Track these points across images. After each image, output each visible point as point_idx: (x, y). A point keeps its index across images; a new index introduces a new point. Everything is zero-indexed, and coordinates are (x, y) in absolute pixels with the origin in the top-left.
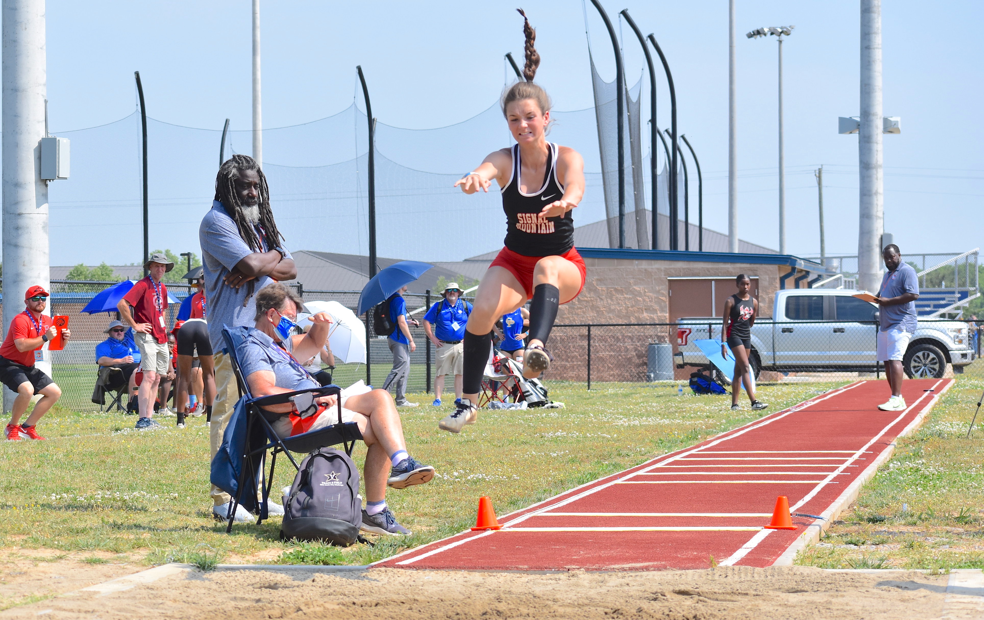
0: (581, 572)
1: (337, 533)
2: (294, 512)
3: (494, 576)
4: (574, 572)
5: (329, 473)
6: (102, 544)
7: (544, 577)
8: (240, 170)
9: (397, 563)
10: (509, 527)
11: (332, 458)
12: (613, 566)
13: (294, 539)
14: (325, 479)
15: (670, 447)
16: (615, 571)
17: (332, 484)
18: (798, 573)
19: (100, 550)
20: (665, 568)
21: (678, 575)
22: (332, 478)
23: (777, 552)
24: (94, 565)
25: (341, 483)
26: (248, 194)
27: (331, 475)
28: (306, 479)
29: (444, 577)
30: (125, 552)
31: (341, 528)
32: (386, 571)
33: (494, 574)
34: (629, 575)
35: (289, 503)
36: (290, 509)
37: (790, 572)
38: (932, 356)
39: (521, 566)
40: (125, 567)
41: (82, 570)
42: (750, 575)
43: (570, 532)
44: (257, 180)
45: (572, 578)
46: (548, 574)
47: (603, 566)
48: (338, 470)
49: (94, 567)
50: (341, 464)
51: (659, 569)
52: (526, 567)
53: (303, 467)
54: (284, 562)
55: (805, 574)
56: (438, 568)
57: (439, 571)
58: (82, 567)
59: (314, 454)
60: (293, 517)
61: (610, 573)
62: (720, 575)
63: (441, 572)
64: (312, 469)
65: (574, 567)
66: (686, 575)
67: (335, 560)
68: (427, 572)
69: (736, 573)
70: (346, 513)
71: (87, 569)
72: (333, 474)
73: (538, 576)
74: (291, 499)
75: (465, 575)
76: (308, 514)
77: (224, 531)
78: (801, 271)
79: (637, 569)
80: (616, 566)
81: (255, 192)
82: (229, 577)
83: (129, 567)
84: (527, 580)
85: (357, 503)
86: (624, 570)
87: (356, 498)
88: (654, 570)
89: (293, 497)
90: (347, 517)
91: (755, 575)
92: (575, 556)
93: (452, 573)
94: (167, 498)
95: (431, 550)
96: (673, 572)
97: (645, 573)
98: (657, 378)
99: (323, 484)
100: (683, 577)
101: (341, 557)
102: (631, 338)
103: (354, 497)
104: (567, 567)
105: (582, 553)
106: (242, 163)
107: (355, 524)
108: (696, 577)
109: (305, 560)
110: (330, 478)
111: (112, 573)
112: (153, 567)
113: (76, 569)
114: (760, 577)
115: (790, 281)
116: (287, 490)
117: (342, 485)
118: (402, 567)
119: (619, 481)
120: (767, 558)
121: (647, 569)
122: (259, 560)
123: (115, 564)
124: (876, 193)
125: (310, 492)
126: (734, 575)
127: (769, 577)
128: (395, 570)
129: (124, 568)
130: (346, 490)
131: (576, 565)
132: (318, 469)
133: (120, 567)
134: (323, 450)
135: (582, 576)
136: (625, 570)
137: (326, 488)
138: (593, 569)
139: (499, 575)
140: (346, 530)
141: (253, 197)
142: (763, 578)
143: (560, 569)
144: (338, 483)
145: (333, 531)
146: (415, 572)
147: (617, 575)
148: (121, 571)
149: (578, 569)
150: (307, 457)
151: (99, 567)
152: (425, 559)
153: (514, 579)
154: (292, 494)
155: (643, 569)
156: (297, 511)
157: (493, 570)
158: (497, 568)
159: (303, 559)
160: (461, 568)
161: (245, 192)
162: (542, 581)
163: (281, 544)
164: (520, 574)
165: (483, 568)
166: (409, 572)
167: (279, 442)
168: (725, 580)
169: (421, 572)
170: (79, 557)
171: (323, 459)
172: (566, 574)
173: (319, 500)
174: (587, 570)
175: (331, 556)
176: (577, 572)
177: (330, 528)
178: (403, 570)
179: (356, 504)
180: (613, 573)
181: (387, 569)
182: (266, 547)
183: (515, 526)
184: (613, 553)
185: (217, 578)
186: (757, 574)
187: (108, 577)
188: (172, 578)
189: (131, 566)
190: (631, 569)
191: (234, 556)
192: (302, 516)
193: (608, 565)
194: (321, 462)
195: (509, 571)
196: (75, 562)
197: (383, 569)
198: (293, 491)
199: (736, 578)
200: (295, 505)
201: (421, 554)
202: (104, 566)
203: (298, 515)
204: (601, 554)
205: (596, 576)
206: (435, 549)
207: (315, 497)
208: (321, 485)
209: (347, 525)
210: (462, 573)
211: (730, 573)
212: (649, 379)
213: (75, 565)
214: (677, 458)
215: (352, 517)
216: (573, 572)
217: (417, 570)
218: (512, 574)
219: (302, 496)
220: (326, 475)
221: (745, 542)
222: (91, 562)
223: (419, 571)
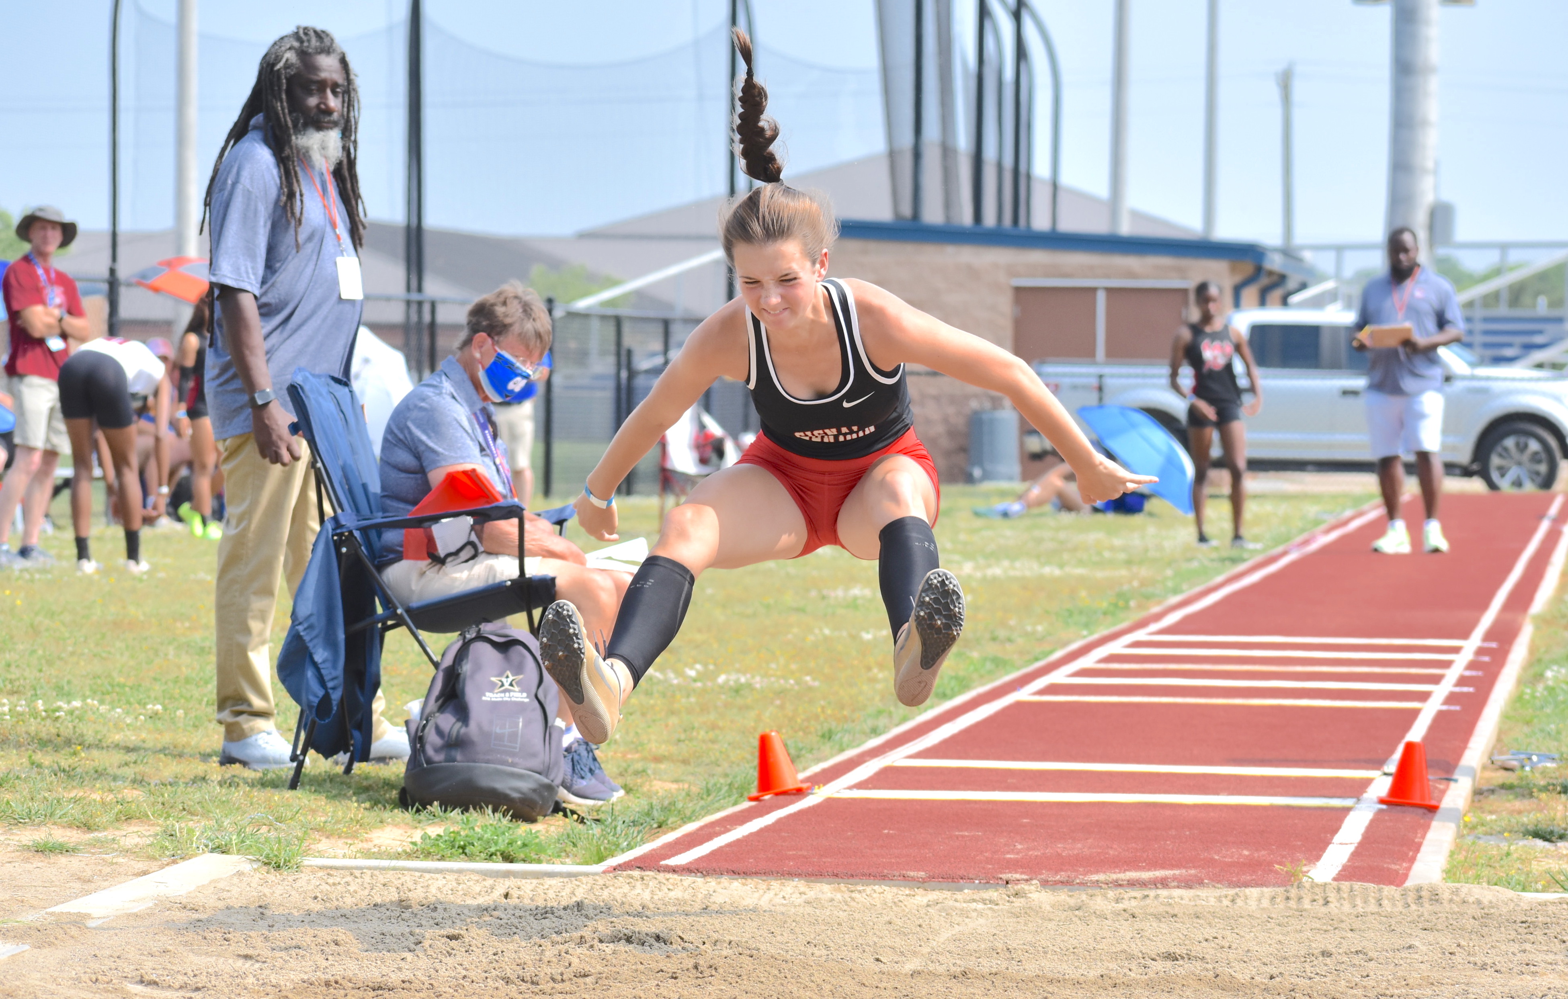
0: (1032, 888)
1: (515, 795)
2: (430, 752)
3: (860, 892)
4: (1019, 887)
5: (500, 674)
6: (59, 813)
7: (959, 896)
8: (303, 54)
9: (663, 863)
10: (851, 788)
11: (506, 646)
12: (1095, 877)
13: (435, 807)
14: (492, 687)
15: (1086, 626)
16: (1101, 888)
17: (506, 697)
18: (1471, 900)
19: (55, 824)
20: (1201, 883)
21: (1230, 898)
22: (507, 685)
23: (1407, 855)
24: (51, 855)
25: (525, 695)
26: (318, 106)
27: (504, 680)
28: (454, 685)
29: (761, 892)
30: (105, 829)
31: (525, 786)
32: (642, 879)
33: (860, 888)
34: (1129, 895)
35: (420, 734)
36: (423, 746)
37: (1455, 897)
38: (1534, 446)
39: (912, 874)
40: (115, 861)
41: (28, 866)
42: (1373, 901)
43: (975, 802)
44: (339, 77)
45: (1014, 900)
46: (966, 891)
47: (1076, 877)
48: (519, 669)
49: (52, 861)
50: (523, 656)
51: (1187, 884)
52: (922, 874)
53: (448, 661)
54: (428, 855)
55: (1486, 902)
56: (745, 874)
57: (749, 881)
58: (27, 860)
59: (468, 636)
60: (429, 761)
61: (1090, 891)
62: (1315, 901)
63: (752, 882)
64: (466, 668)
65: (1018, 876)
66: (1246, 898)
67: (526, 850)
68: (725, 880)
69: (1345, 896)
70: (534, 755)
71: (40, 864)
72: (507, 677)
73: (947, 894)
74: (424, 726)
75: (802, 889)
76: (459, 757)
77: (283, 786)
78: (1270, 273)
79: (1142, 884)
80: (1101, 877)
81: (333, 102)
82: (334, 884)
83: (120, 860)
84: (925, 901)
85: (555, 735)
86: (1117, 884)
87: (553, 726)
88: (1178, 887)
89: (427, 721)
90: (536, 763)
91: (1385, 902)
92: (1008, 853)
93: (775, 884)
94: (140, 714)
95: (718, 834)
96: (1218, 893)
97: (1163, 893)
98: (987, 476)
99: (489, 697)
100: (1240, 902)
101: (539, 844)
102: (937, 399)
103: (549, 724)
104: (1005, 876)
105: (1019, 847)
106: (309, 41)
107: (552, 777)
108: (1265, 903)
109: (467, 851)
110: (503, 685)
111: (90, 873)
112: (174, 862)
113: (16, 864)
114: (1394, 905)
115: (1250, 293)
116: (415, 707)
117: (527, 700)
118: (674, 870)
119: (1025, 694)
120: (1394, 867)
121: (1164, 883)
122: (376, 850)
123: (93, 854)
124: (1425, 123)
125: (463, 713)
126: (1342, 901)
127: (1414, 907)
128: (661, 876)
129: (112, 864)
130: (534, 710)
131: (1022, 873)
132: (478, 667)
133: (103, 860)
134: (487, 628)
135: (1035, 896)
136: (1120, 885)
137: (495, 705)
138: (1056, 883)
139: (869, 889)
140: (534, 790)
141: (329, 112)
142: (1400, 907)
143: (990, 880)
144: (519, 696)
145: (508, 792)
146: (700, 880)
147: (1105, 896)
148: (108, 870)
149: (1027, 880)
150: (455, 642)
151: (63, 860)
152: (713, 854)
153: (901, 898)
154: (426, 717)
155: (1156, 883)
156: (437, 750)
157: (857, 880)
158: (864, 875)
159: (463, 848)
160: (791, 874)
161: (313, 101)
162: (957, 905)
163: (407, 816)
164: (911, 888)
165: (837, 876)
166: (688, 880)
167: (399, 611)
168: (1324, 910)
169: (712, 883)
170: (17, 838)
171: (487, 647)
172: (1002, 890)
173: (480, 728)
174: (1045, 883)
175: (519, 843)
176: (1026, 887)
177: (502, 785)
178: (675, 876)
179: (553, 737)
180: (1097, 891)
181: (643, 873)
182: (381, 822)
183: (860, 786)
184: (1079, 848)
185: (311, 887)
186: (1389, 899)
187: (84, 881)
188: (221, 885)
189: (126, 860)
190: (1132, 884)
191: (324, 840)
192: (446, 760)
193: (1085, 875)
194: (483, 652)
195: (888, 882)
196: (9, 849)
197: (636, 873)
198: (428, 710)
199: (1347, 907)
200: (432, 738)
201: (701, 843)
202: (72, 859)
203: (438, 758)
204: (1059, 850)
205: (1063, 896)
206: (724, 832)
207: (473, 724)
208: (484, 698)
209: (536, 781)
210: (795, 883)
211: (1332, 896)
212: (969, 479)
213: (13, 855)
214: (1117, 647)
215: (546, 764)
216: (1016, 887)
217: (704, 876)
218: (895, 890)
219: (447, 721)
220: (493, 679)
221: (1335, 830)
222: (43, 850)
223: (709, 879)
